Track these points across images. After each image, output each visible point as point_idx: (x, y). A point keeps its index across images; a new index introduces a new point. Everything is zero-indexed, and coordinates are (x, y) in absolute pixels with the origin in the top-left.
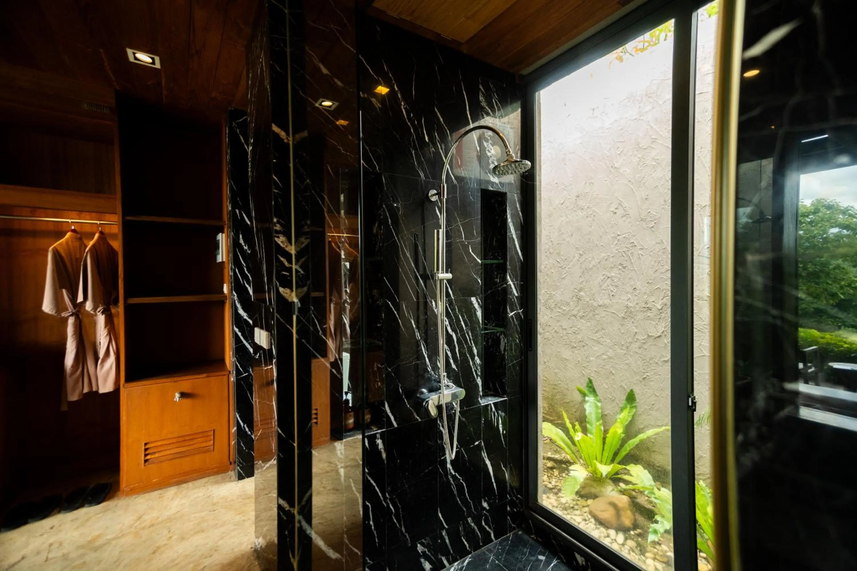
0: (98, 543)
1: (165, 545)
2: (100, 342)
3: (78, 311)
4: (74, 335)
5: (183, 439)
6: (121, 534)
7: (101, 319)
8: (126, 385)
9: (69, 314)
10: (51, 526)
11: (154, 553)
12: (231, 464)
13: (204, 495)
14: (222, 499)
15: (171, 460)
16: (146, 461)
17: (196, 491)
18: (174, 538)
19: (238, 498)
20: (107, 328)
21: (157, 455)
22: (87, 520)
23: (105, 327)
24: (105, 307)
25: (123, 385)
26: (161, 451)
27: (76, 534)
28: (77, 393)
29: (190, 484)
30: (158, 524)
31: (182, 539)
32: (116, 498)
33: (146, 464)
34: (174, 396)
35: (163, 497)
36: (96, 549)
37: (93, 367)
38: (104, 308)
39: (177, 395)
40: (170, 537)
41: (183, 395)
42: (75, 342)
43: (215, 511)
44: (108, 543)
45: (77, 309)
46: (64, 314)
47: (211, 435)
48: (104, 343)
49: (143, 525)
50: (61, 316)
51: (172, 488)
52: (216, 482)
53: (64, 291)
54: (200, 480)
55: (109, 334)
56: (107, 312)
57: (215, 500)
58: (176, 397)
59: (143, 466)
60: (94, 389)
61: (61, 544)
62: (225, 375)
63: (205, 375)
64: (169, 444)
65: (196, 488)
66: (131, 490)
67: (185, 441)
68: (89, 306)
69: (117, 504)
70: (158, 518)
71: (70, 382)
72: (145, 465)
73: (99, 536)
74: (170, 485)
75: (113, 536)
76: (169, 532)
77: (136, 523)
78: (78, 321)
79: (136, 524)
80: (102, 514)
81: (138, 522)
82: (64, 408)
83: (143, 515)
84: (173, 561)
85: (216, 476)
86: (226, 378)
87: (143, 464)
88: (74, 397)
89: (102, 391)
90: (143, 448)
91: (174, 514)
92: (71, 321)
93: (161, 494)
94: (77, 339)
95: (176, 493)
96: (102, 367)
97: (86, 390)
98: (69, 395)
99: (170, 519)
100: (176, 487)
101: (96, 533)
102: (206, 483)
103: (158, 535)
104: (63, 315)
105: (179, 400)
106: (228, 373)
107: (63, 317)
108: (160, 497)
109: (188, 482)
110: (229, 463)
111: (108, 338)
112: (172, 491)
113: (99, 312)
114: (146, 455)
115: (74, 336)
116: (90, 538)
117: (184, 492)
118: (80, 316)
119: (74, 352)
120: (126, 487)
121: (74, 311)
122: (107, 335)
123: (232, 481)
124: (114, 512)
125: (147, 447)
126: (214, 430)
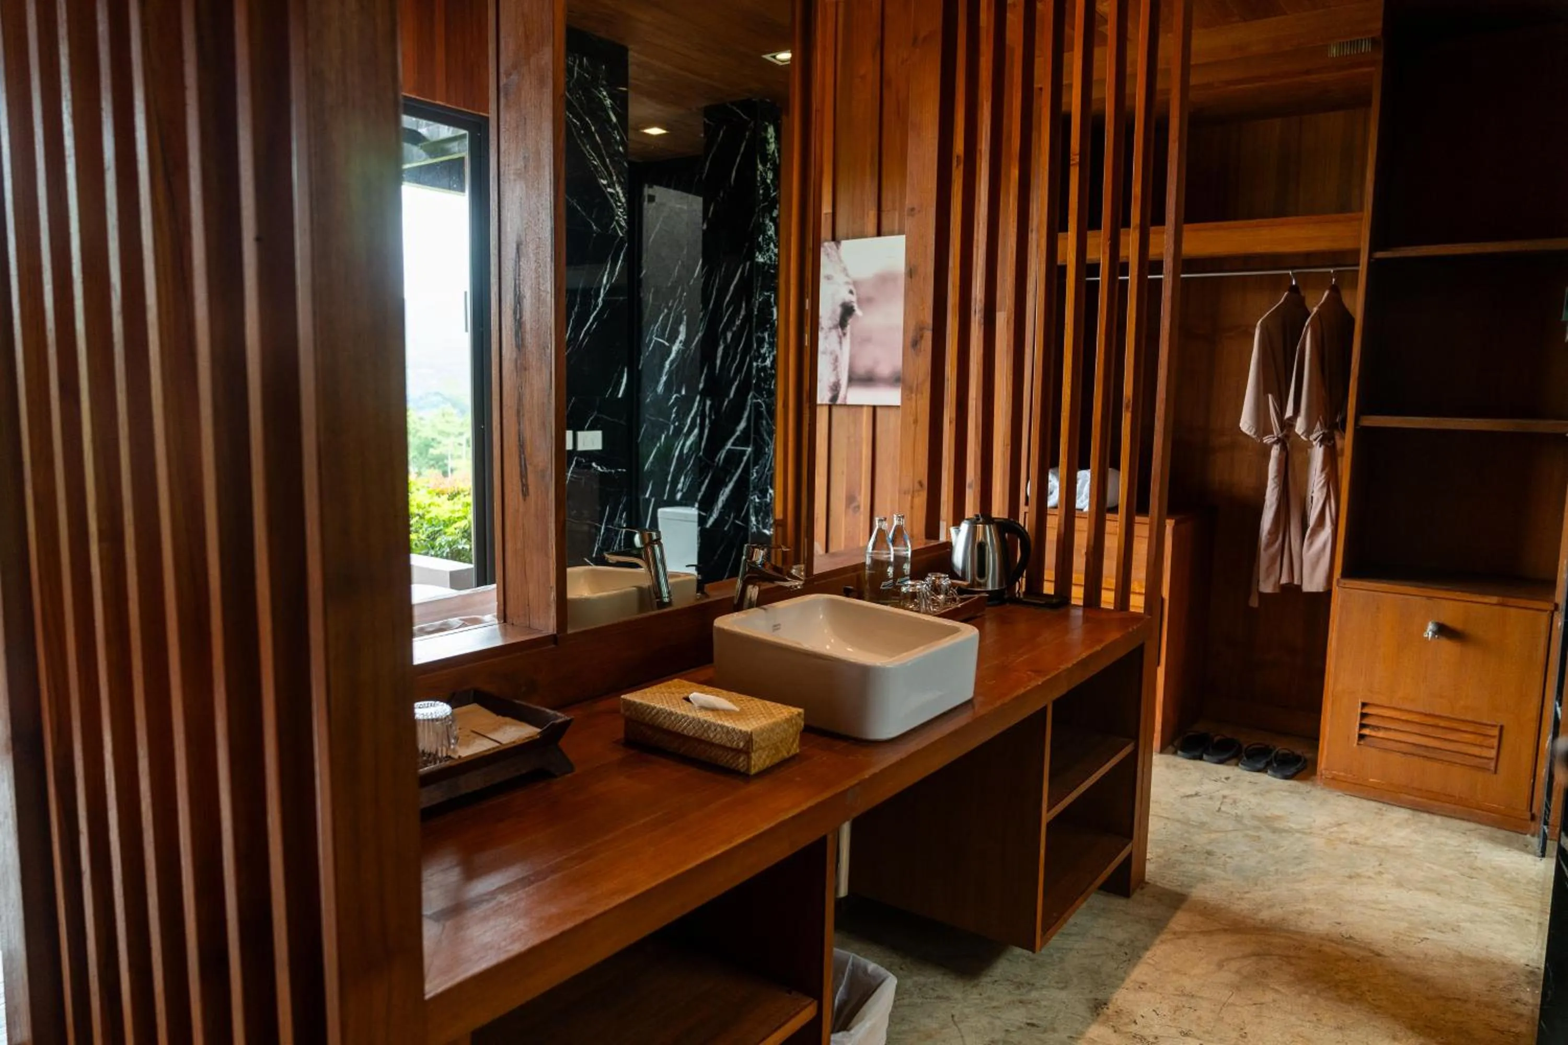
0: (1276, 825)
1: (1370, 877)
2: (1312, 497)
3: (1287, 436)
4: (1276, 477)
5: (1430, 721)
6: (1309, 831)
7: (1318, 453)
8: (1343, 581)
9: (1273, 440)
10: (1226, 776)
11: (1350, 877)
12: (1533, 818)
13: (1459, 846)
14: (1494, 868)
15: (1405, 753)
16: (1361, 737)
17: (1447, 833)
18: (1385, 876)
19: (1528, 883)
20: (1325, 471)
21: (1381, 734)
22: (1267, 792)
23: (1323, 470)
24: (1326, 431)
25: (1338, 581)
26: (1390, 729)
27: (1254, 800)
28: (1273, 579)
29: (1437, 820)
30: (1364, 845)
31: (1399, 884)
32: (1310, 783)
33: (1362, 742)
34: (1424, 629)
35: (1382, 815)
36: (1275, 831)
37: (1298, 541)
38: (1323, 434)
39: (1431, 627)
40: (1380, 873)
41: (1443, 630)
42: (1278, 489)
43: (1472, 878)
44: (1289, 831)
45: (1285, 432)
46: (1267, 440)
47: (1494, 737)
48: (1318, 499)
49: (1342, 836)
50: (1262, 440)
51: (1403, 810)
52: (1492, 839)
53: (1270, 396)
54: (1457, 821)
55: (1327, 483)
56: (1328, 440)
57: (1479, 864)
58: (1428, 630)
59: (1355, 745)
60: (1296, 582)
61: (1235, 802)
62: (1546, 611)
63: (1494, 600)
64: (1407, 721)
65: (1447, 829)
66: (1333, 779)
67: (1436, 726)
68: (1300, 426)
69: (1311, 791)
70: (1367, 839)
71: (1264, 557)
72: (1358, 744)
73: (1278, 818)
74: (1401, 804)
75: (1299, 827)
76: (1380, 865)
77: (1332, 828)
78: (1284, 453)
79: (1332, 830)
80: (1287, 794)
81: (1335, 829)
82: (1254, 602)
83: (1345, 823)
84: (1376, 902)
85: (1494, 829)
86: (1544, 617)
87: (1356, 741)
88: (1267, 587)
89: (1307, 587)
90: (1359, 711)
91: (1395, 846)
92: (1275, 451)
93: (1380, 809)
94: (1279, 485)
95: (1407, 820)
96: (1311, 544)
97: (1284, 580)
98: (1261, 583)
99: (1385, 849)
100: (1410, 812)
101: (1277, 813)
102: (1470, 830)
103: (1361, 859)
104: (1265, 441)
105: (1433, 636)
106: (1553, 608)
107: (1266, 444)
108: (1377, 813)
109: (1433, 813)
110: (1528, 815)
111: (1325, 490)
112: (1402, 814)
113: (1315, 440)
114: (1362, 726)
115: (1276, 480)
116: (1268, 814)
117: (1422, 825)
118: (1288, 445)
119: (1274, 508)
120: (1326, 769)
121: (1280, 436)
122: (1324, 483)
123: (1529, 853)
124: (1304, 799)
125: (1366, 710)
126: (1502, 728)
